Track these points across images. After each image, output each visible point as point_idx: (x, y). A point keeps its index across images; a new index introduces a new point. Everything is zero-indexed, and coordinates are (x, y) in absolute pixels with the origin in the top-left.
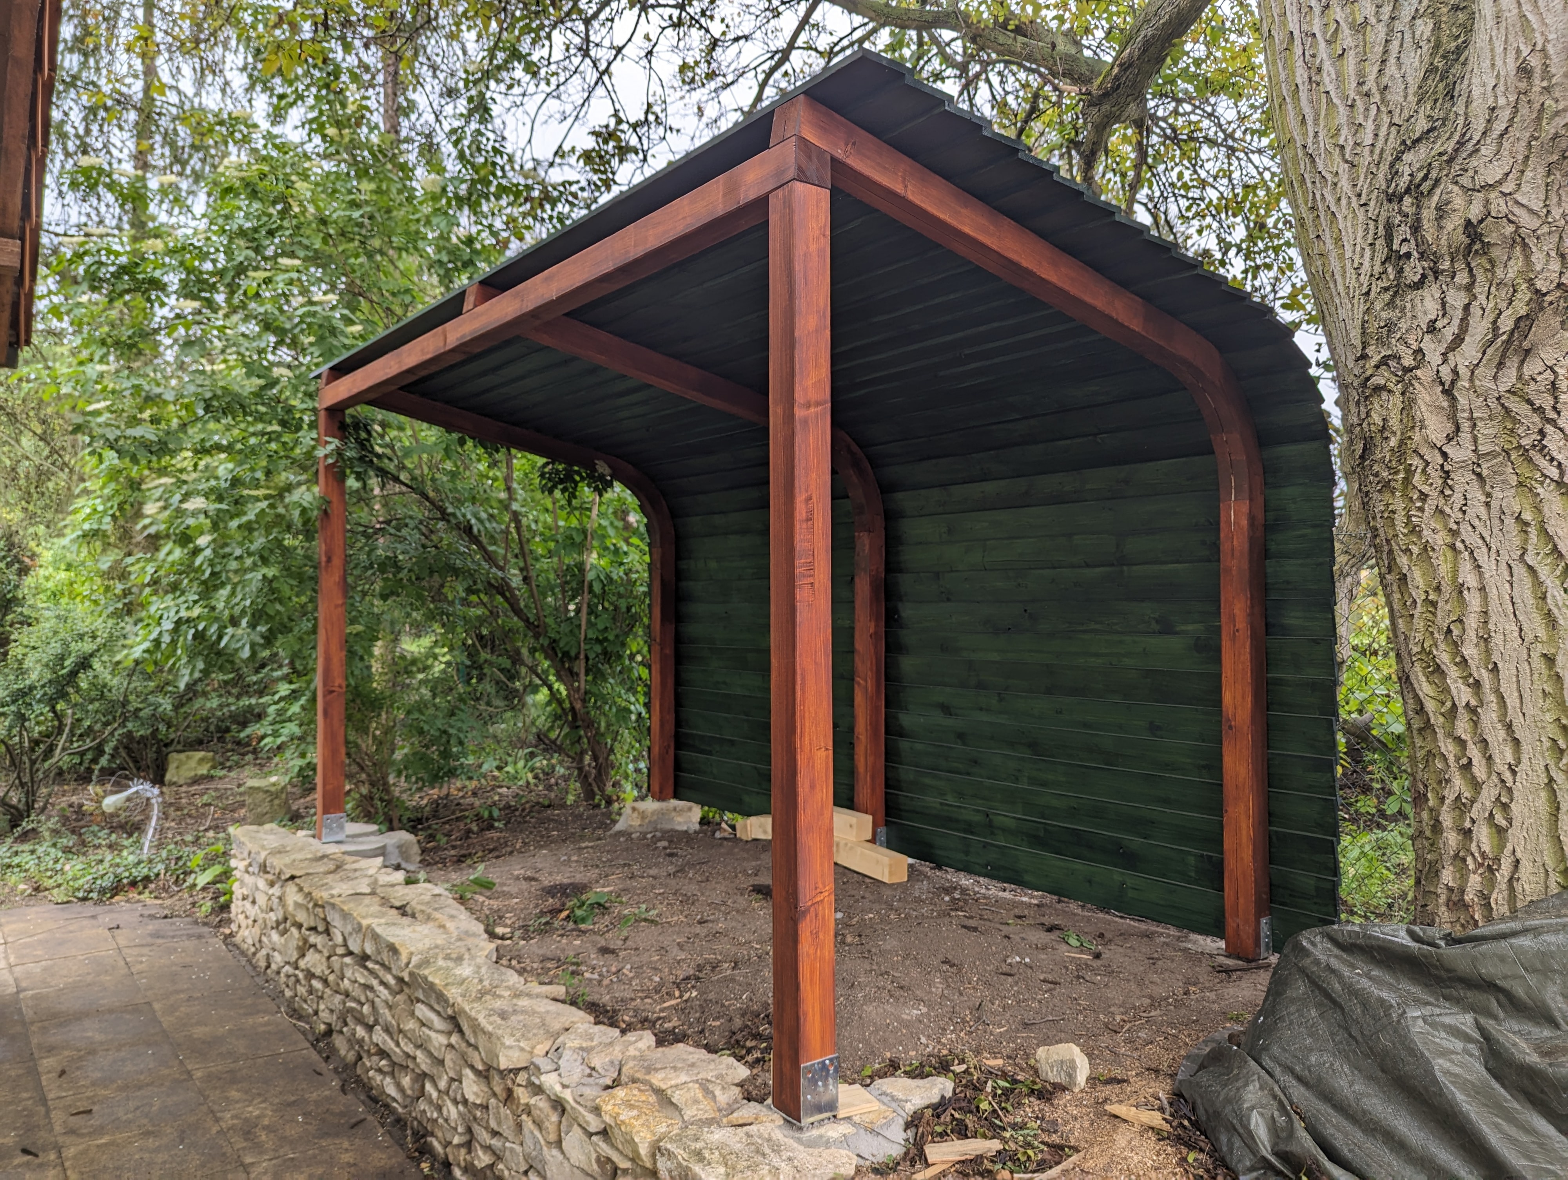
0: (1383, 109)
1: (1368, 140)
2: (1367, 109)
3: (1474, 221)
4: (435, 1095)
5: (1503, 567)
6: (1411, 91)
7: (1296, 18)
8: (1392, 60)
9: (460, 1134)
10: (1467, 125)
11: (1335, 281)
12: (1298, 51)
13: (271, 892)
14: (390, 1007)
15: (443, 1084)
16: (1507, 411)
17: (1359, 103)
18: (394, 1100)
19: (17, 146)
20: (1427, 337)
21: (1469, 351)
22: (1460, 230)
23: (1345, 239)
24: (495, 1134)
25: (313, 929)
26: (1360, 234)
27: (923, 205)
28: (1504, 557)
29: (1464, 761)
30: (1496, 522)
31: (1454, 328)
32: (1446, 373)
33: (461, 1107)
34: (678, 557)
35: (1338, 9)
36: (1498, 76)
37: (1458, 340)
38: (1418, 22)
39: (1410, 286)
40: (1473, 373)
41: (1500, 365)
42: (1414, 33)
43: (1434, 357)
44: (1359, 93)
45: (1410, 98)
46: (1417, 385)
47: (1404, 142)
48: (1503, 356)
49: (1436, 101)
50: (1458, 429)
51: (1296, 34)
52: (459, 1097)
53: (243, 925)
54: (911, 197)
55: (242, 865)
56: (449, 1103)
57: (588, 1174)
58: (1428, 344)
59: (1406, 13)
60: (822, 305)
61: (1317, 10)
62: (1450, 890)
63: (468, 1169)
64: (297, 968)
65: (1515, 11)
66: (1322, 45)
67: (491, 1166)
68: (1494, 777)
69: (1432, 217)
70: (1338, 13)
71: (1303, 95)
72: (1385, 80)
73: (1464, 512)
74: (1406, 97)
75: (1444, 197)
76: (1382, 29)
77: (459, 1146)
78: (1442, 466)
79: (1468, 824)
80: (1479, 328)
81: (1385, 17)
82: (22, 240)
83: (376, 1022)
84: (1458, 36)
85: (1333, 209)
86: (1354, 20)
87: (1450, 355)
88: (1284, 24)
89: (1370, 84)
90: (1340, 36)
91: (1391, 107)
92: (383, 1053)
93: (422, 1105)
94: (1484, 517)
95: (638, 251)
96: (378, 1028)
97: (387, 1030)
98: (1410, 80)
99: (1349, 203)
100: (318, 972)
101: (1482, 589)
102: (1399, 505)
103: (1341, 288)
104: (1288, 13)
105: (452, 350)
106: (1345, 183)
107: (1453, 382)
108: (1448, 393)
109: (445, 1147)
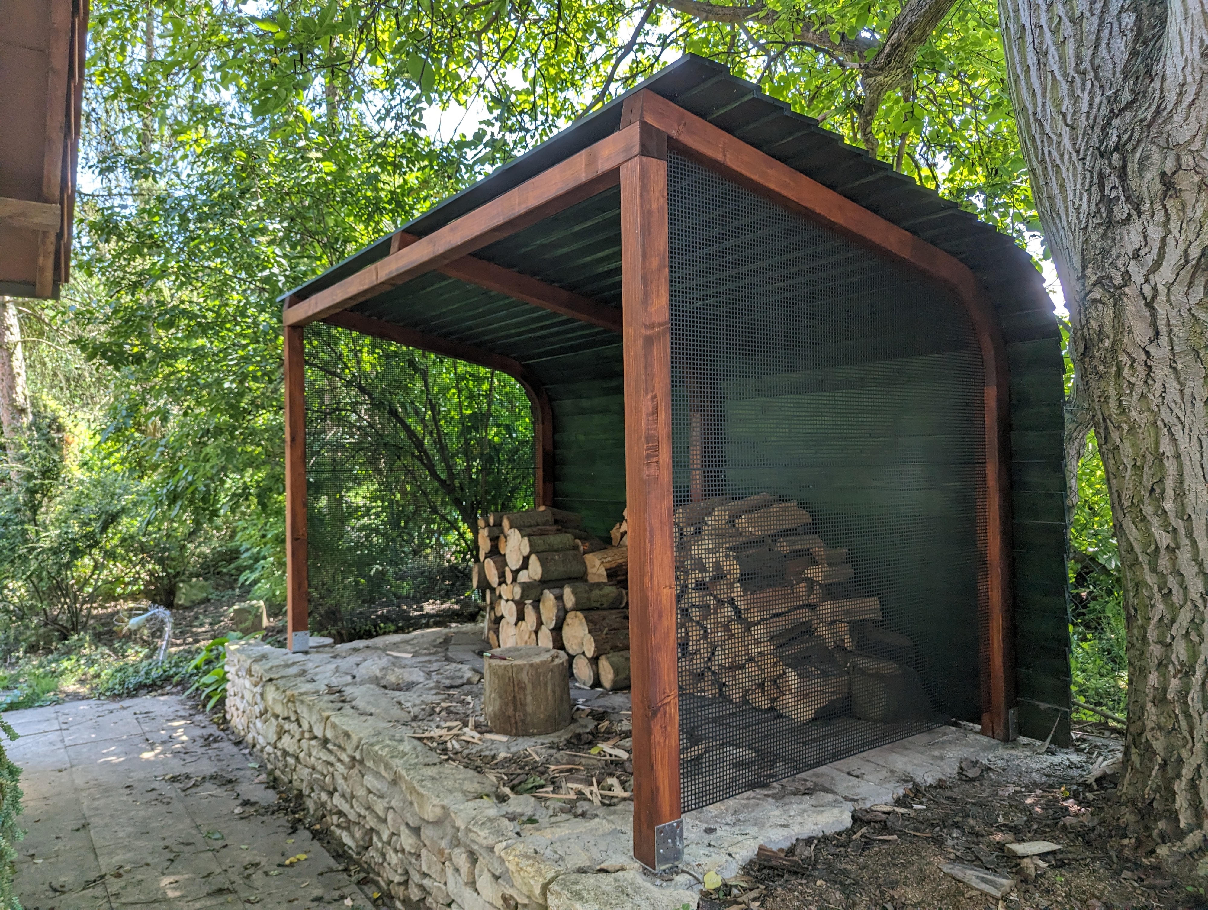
0: (1096, 83)
1: (1085, 109)
2: (1084, 85)
3: (1169, 173)
4: (380, 845)
5: (1195, 440)
6: (1118, 69)
7: (1027, 13)
8: (1103, 45)
9: (401, 875)
10: (1162, 98)
11: (1060, 218)
12: (1029, 39)
13: (255, 690)
14: (345, 779)
15: (385, 838)
16: (1197, 319)
17: (1078, 79)
18: (350, 848)
19: (57, 136)
20: (1133, 262)
21: (1166, 273)
22: (1158, 179)
23: (1068, 186)
24: (425, 875)
25: (287, 718)
26: (1079, 182)
27: (739, 169)
28: (1195, 433)
29: (1166, 591)
30: (1188, 404)
31: (1154, 255)
32: (1147, 290)
33: (399, 855)
34: (555, 430)
35: (1061, 6)
36: (1186, 59)
37: (1158, 264)
38: (1124, 15)
39: (1118, 222)
40: (1169, 290)
41: (1191, 284)
42: (1120, 25)
43: (1138, 278)
44: (1077, 72)
45: (1118, 75)
46: (1125, 299)
47: (1112, 111)
48: (1193, 276)
49: (1137, 78)
50: (1157, 334)
51: (1027, 25)
52: (398, 847)
53: (235, 714)
54: (729, 163)
55: (233, 670)
56: (391, 852)
57: (495, 907)
58: (1133, 268)
59: (1114, 8)
60: (662, 249)
61: (1044, 7)
62: (1156, 689)
63: (406, 902)
64: (275, 748)
65: (1199, 9)
66: (1048, 34)
67: (423, 900)
68: (1189, 603)
69: (1136, 169)
70: (1059, 9)
71: (1034, 73)
72: (1097, 61)
73: (1164, 398)
74: (1114, 74)
75: (1145, 154)
76: (1095, 20)
77: (399, 884)
78: (1146, 362)
79: (1169, 640)
80: (1173, 256)
81: (1097, 12)
82: (62, 204)
83: (335, 790)
84: (1155, 26)
85: (1058, 162)
86: (1073, 14)
87: (1151, 277)
88: (1017, 18)
89: (1086, 64)
90: (1062, 27)
91: (1103, 81)
92: (340, 813)
93: (372, 853)
94: (1179, 401)
95: (520, 209)
96: (336, 794)
97: (343, 796)
98: (1117, 60)
99: (1070, 158)
100: (291, 750)
101: (1178, 456)
102: (1112, 392)
103: (1065, 223)
104: (1021, 10)
105: (383, 283)
106: (1067, 142)
107: (1154, 297)
108: (1150, 305)
109: (388, 885)
